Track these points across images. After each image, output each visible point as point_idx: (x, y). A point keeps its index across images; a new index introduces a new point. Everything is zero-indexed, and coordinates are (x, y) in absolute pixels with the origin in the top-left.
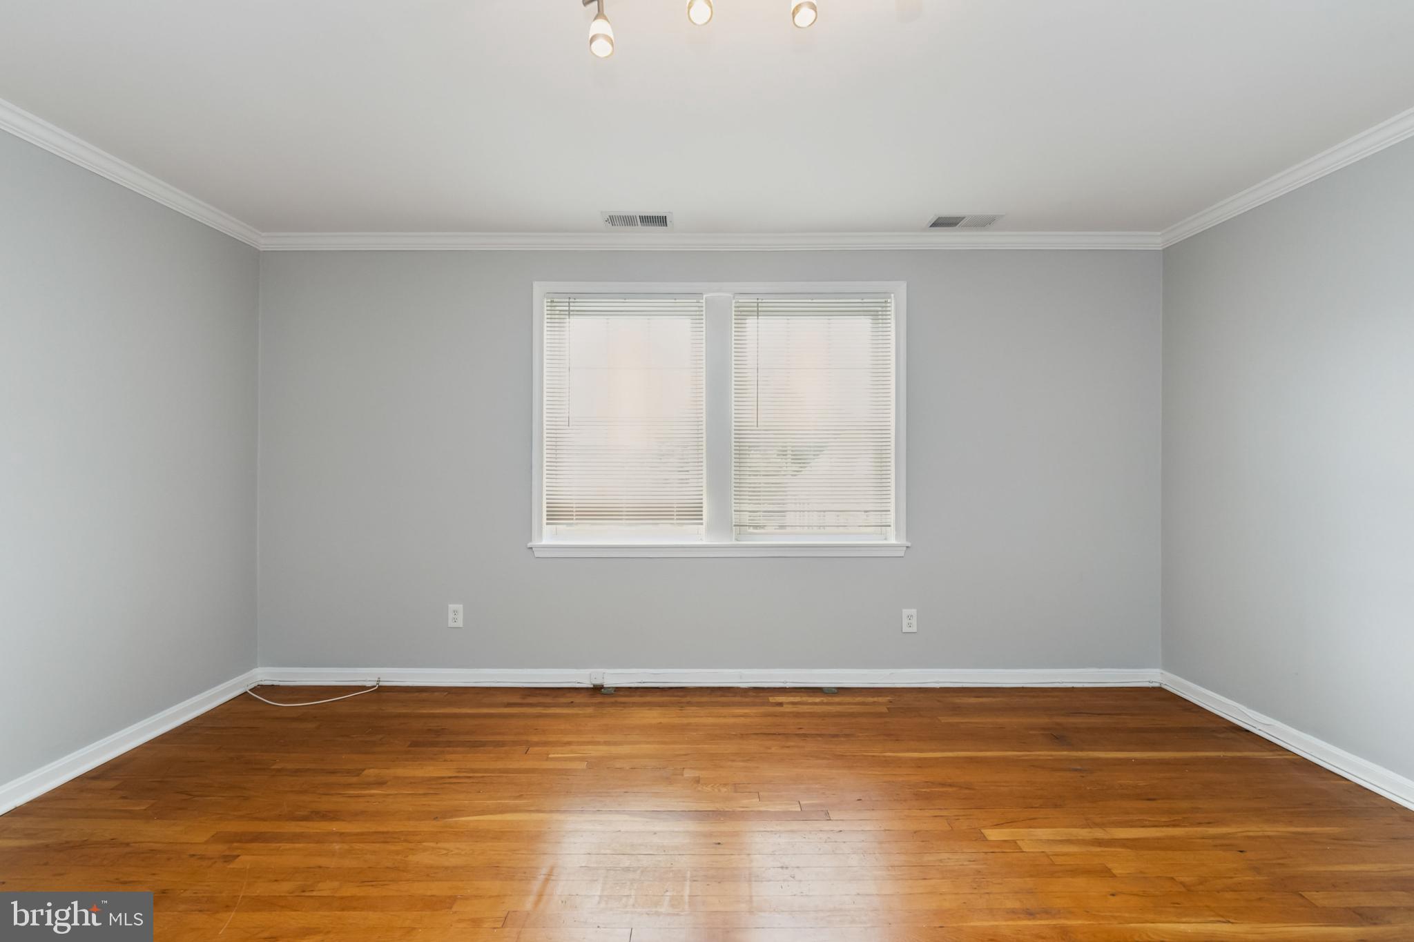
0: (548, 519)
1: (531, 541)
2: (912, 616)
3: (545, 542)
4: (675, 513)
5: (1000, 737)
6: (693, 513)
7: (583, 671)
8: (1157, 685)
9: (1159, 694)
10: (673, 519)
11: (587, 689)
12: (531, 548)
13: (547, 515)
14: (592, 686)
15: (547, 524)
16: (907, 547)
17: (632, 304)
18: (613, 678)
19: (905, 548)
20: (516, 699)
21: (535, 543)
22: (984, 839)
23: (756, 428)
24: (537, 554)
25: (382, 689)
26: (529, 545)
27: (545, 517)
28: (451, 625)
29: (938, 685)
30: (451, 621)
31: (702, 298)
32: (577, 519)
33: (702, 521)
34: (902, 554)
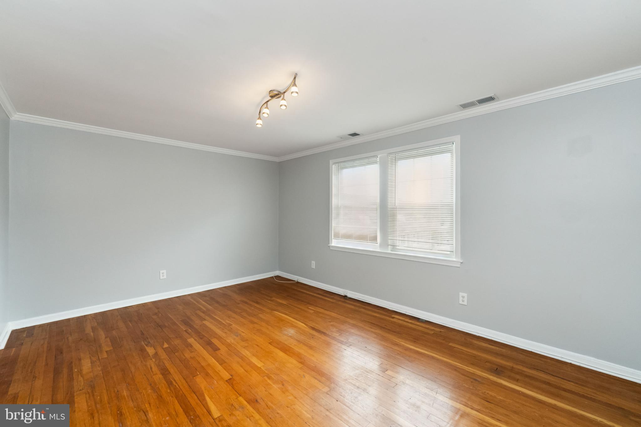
0: (334, 237)
1: (329, 244)
2: (464, 296)
3: (333, 245)
4: (369, 238)
6: (374, 239)
7: (342, 290)
10: (368, 240)
11: (342, 296)
12: (329, 246)
14: (344, 295)
15: (333, 239)
16: (462, 263)
18: (351, 294)
19: (460, 263)
20: (320, 293)
21: (330, 245)
23: (394, 206)
24: (331, 248)
25: (298, 283)
26: (329, 245)
28: (312, 267)
29: (478, 335)
30: (312, 266)
31: (378, 157)
32: (341, 238)
33: (377, 242)
34: (459, 266)
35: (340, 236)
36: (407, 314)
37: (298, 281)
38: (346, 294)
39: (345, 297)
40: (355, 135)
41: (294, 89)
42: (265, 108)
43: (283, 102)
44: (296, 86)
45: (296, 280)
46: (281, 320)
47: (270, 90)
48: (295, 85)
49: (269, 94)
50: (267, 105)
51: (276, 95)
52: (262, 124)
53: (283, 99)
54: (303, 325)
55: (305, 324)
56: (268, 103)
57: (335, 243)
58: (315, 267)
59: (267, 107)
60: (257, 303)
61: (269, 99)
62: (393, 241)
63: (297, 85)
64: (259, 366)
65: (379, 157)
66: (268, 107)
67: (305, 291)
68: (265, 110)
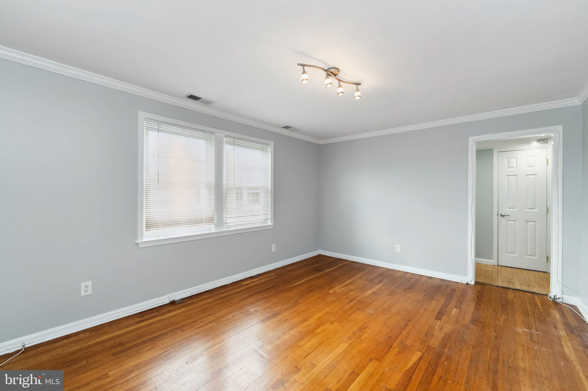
0: (146, 228)
1: (137, 240)
2: (274, 247)
3: (145, 240)
4: (204, 221)
5: (307, 274)
6: (211, 220)
8: (319, 254)
9: (320, 256)
10: (203, 223)
11: (168, 304)
12: (137, 244)
13: (146, 226)
14: (170, 302)
15: (146, 231)
16: (274, 225)
17: (187, 132)
18: (178, 296)
21: (139, 241)
22: (330, 293)
24: (140, 246)
26: (137, 242)
27: (144, 227)
29: (280, 267)
32: (161, 227)
34: (272, 228)
35: (160, 224)
36: (243, 279)
38: (172, 299)
39: (173, 303)
57: (146, 237)
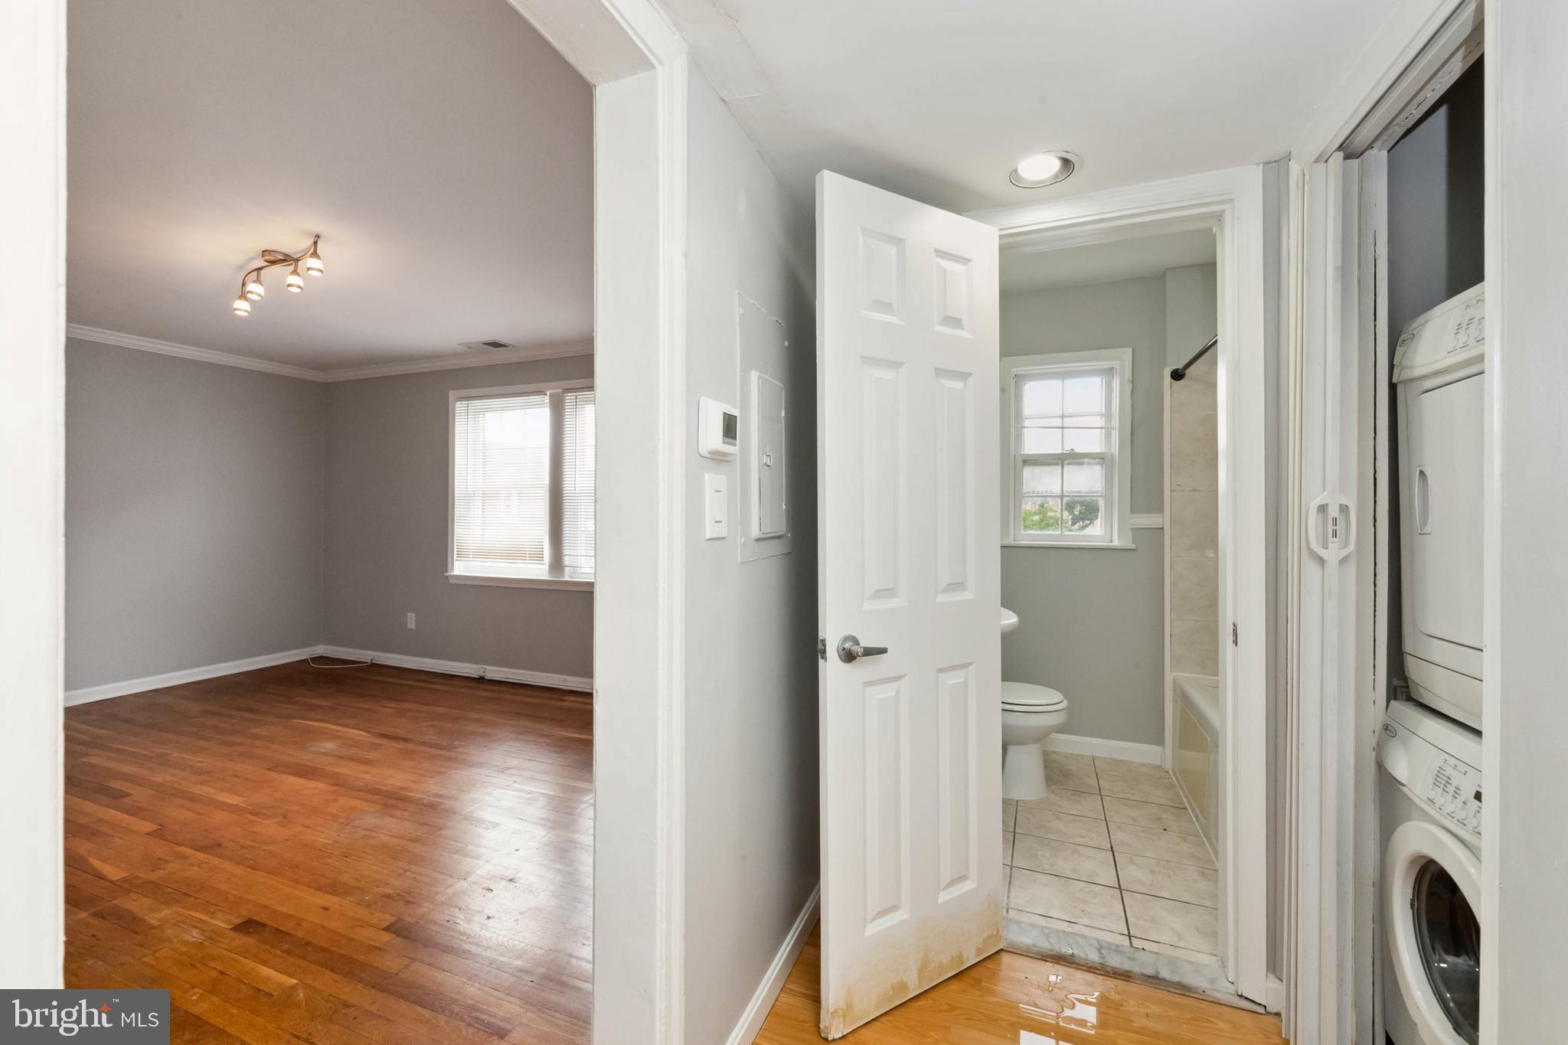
1: (447, 572)
3: (455, 573)
4: (528, 556)
6: (538, 556)
7: (475, 667)
10: (526, 559)
12: (446, 577)
14: (478, 677)
15: (456, 558)
18: (492, 672)
23: (575, 492)
24: (451, 582)
25: (373, 665)
26: (446, 574)
27: (455, 555)
28: (409, 626)
30: (409, 624)
31: (546, 395)
32: (473, 558)
33: (543, 562)
35: (471, 553)
37: (373, 662)
38: (482, 674)
39: (481, 680)
40: (495, 345)
41: (312, 262)
42: (254, 282)
43: (293, 279)
44: (318, 257)
45: (369, 661)
46: (309, 731)
47: (264, 249)
48: (315, 254)
49: (263, 256)
50: (258, 276)
51: (277, 259)
52: (249, 310)
53: (295, 272)
54: (362, 733)
55: (365, 731)
56: (262, 271)
57: (460, 568)
58: (416, 626)
59: (258, 281)
60: (250, 711)
61: (263, 265)
62: (574, 559)
63: (321, 257)
64: (235, 802)
65: (548, 394)
66: (262, 279)
67: (386, 679)
68: (251, 287)
